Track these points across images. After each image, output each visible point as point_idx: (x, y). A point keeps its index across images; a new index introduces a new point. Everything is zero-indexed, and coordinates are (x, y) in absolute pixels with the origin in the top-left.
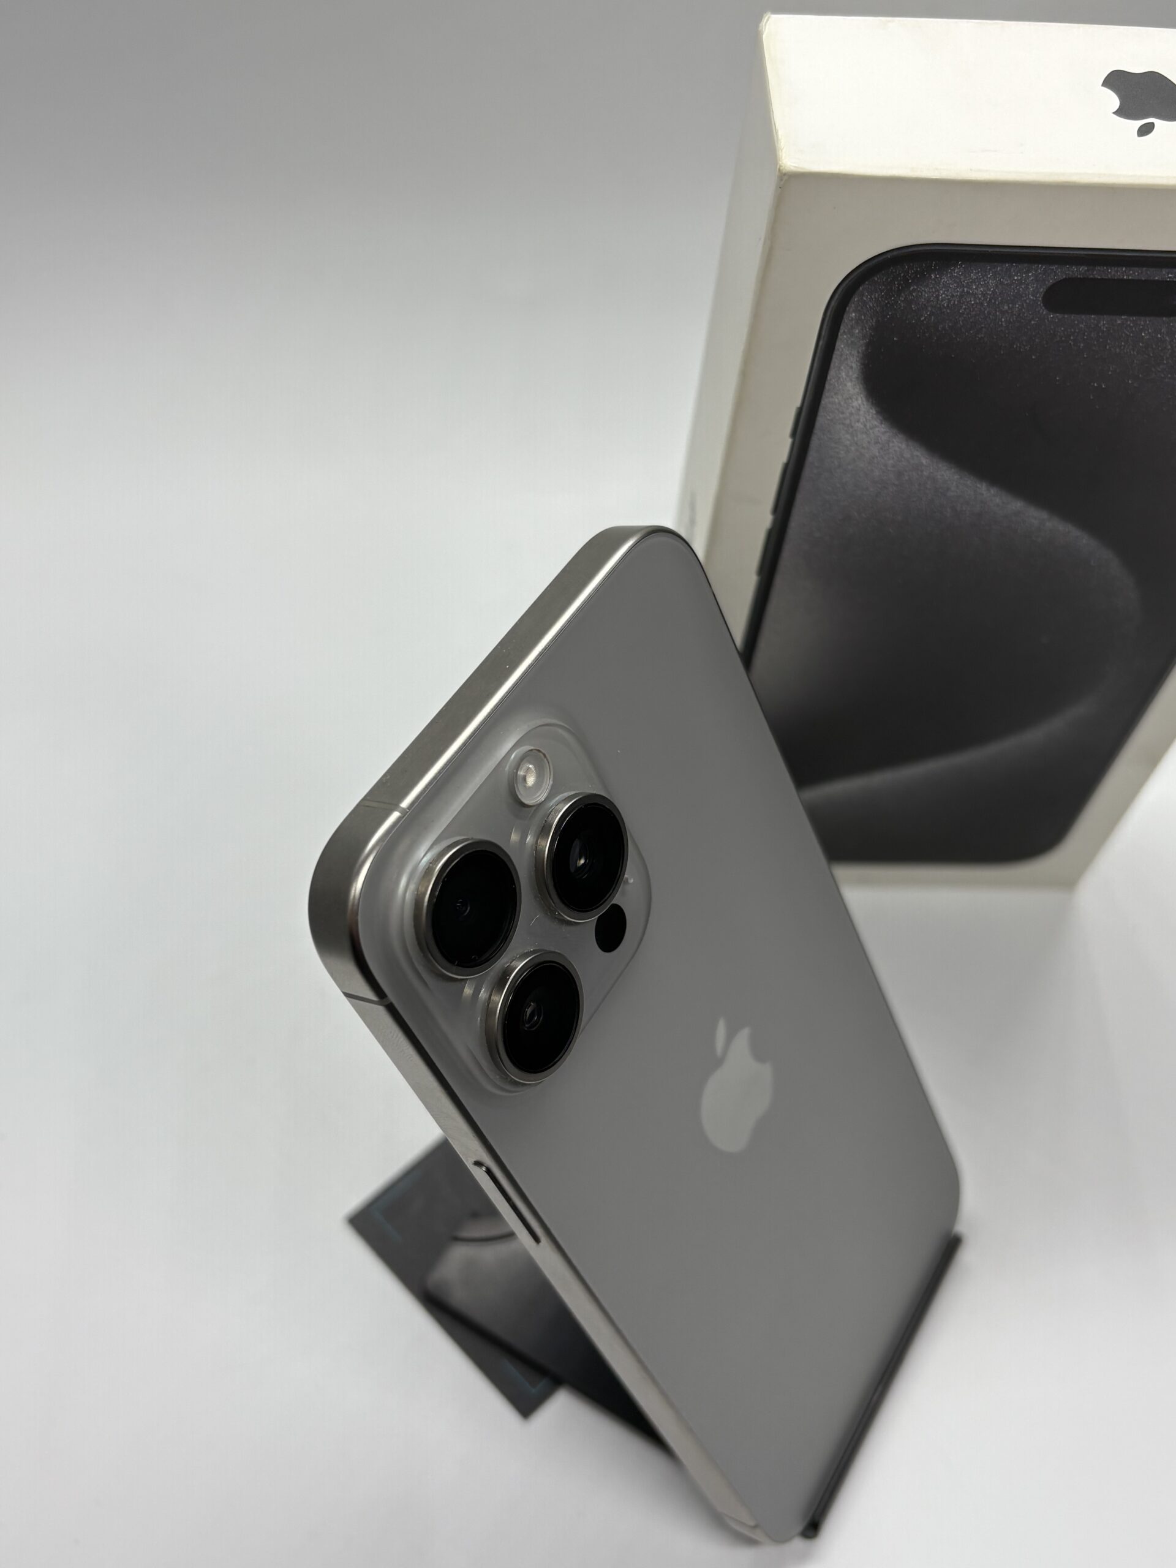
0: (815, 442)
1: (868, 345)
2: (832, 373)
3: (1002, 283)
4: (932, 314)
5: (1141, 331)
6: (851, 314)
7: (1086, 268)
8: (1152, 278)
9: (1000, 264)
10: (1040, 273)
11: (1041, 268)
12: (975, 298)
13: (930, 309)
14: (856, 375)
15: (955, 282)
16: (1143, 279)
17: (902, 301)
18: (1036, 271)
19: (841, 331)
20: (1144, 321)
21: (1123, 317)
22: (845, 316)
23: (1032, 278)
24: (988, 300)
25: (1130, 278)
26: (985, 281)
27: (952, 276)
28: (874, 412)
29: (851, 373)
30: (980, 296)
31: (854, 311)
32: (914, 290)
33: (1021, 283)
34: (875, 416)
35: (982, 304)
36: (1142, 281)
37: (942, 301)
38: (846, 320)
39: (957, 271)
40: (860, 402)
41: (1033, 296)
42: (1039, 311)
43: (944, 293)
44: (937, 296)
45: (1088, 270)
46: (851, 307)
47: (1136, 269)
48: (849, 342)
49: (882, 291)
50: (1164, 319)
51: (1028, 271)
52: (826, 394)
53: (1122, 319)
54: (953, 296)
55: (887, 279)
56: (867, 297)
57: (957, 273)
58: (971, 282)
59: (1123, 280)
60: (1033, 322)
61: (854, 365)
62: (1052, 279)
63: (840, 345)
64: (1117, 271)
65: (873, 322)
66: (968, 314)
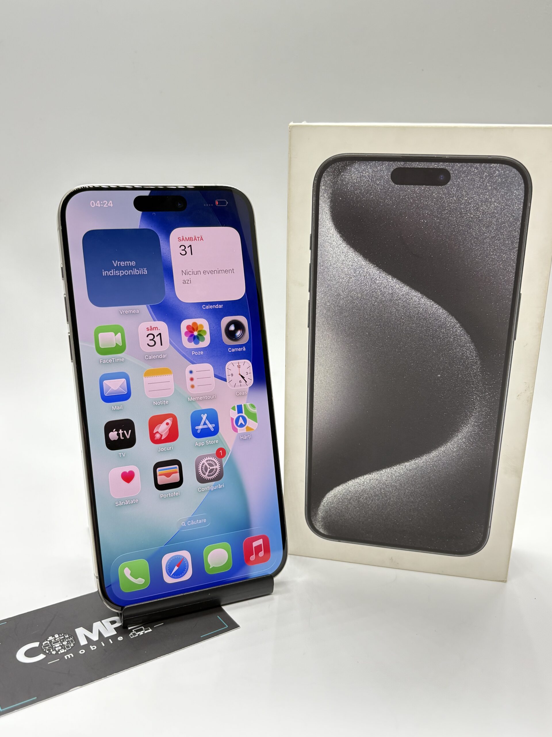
0: (319, 252)
1: (331, 201)
2: (320, 216)
3: (374, 171)
4: (351, 187)
5: (433, 193)
6: (322, 188)
7: (403, 163)
8: (429, 167)
9: (371, 162)
10: (387, 166)
11: (387, 163)
12: (366, 178)
13: (350, 183)
14: (329, 217)
15: (357, 171)
16: (426, 167)
17: (339, 180)
18: (385, 164)
19: (320, 195)
20: (433, 188)
21: (424, 186)
22: (320, 188)
23: (385, 168)
24: (371, 178)
25: (421, 167)
26: (368, 169)
27: (355, 168)
28: (339, 236)
29: (327, 216)
30: (367, 177)
31: (323, 185)
32: (343, 175)
33: (381, 171)
34: (340, 238)
35: (369, 181)
36: (425, 168)
37: (354, 179)
38: (321, 190)
39: (356, 165)
40: (333, 231)
41: (387, 176)
42: (391, 184)
43: (354, 176)
44: (352, 178)
45: (404, 164)
46: (322, 184)
47: (422, 163)
48: (324, 200)
49: (331, 175)
50: (440, 187)
51: (382, 165)
52: (320, 227)
53: (423, 187)
54: (357, 177)
55: (332, 170)
56: (326, 179)
57: (357, 166)
58: (363, 170)
59: (418, 168)
60: (390, 189)
61: (327, 212)
62: (392, 168)
63: (321, 202)
64: (415, 164)
65: (331, 191)
66: (365, 186)
